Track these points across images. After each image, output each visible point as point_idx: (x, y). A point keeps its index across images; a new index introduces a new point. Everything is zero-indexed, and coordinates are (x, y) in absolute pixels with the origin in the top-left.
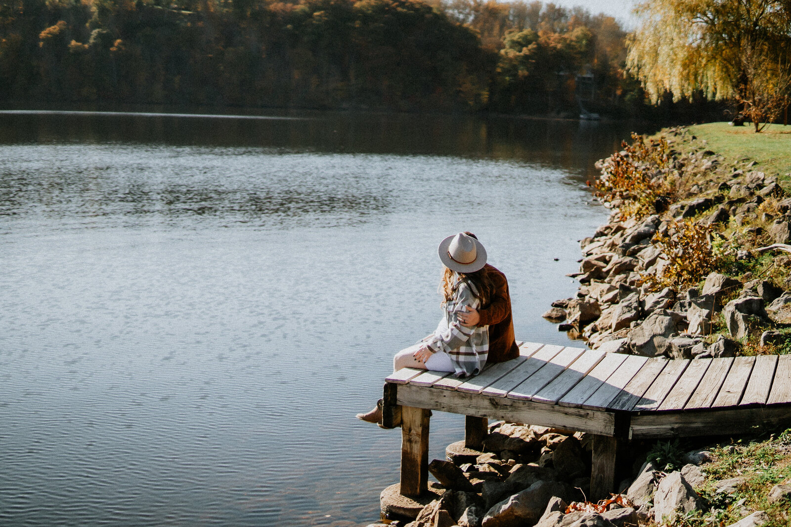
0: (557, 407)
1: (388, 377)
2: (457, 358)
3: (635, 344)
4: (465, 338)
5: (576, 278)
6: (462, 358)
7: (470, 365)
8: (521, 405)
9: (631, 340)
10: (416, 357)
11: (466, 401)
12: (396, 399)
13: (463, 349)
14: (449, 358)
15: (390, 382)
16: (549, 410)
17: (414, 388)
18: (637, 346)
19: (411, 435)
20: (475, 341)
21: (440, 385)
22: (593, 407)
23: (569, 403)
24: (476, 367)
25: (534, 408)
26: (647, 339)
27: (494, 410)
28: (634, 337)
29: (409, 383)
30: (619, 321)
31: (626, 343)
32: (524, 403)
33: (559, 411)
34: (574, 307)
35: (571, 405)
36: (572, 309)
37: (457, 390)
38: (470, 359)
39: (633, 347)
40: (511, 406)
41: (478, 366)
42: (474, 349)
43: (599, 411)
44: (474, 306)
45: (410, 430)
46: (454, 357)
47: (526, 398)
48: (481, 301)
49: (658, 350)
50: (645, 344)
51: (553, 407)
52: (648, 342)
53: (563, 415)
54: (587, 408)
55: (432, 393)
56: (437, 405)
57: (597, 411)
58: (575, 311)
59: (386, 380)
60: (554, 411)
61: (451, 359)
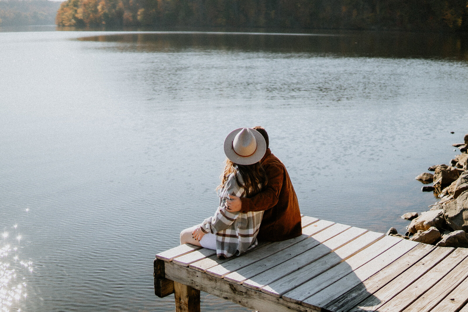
0: (281, 301)
1: (159, 255)
2: (223, 239)
3: (448, 216)
4: (230, 223)
5: (459, 148)
6: (227, 240)
7: (232, 247)
8: (253, 293)
9: (445, 212)
10: (194, 235)
11: (213, 283)
12: (164, 274)
13: (228, 232)
14: (215, 239)
15: (159, 258)
16: (275, 302)
17: (176, 266)
18: (449, 218)
19: (181, 303)
20: (240, 225)
21: (194, 267)
22: (311, 305)
23: (291, 299)
24: (237, 249)
25: (263, 298)
26: (458, 212)
27: (233, 295)
28: (447, 210)
29: (172, 261)
30: (458, 189)
31: (442, 214)
32: (256, 293)
33: (283, 304)
34: (438, 173)
35: (292, 301)
36: (437, 175)
37: (205, 273)
38: (234, 240)
39: (447, 218)
40: (246, 293)
41: (239, 248)
42: (238, 232)
43: (316, 310)
44: (239, 194)
45: (180, 299)
46: (220, 238)
47: (257, 288)
48: (246, 189)
49: (465, 222)
50: (455, 216)
51: (278, 300)
52: (458, 215)
53: (287, 309)
54: (306, 305)
55: (188, 272)
56: (192, 283)
57: (314, 309)
58: (439, 176)
59: (156, 256)
60: (278, 303)
61: (217, 241)
